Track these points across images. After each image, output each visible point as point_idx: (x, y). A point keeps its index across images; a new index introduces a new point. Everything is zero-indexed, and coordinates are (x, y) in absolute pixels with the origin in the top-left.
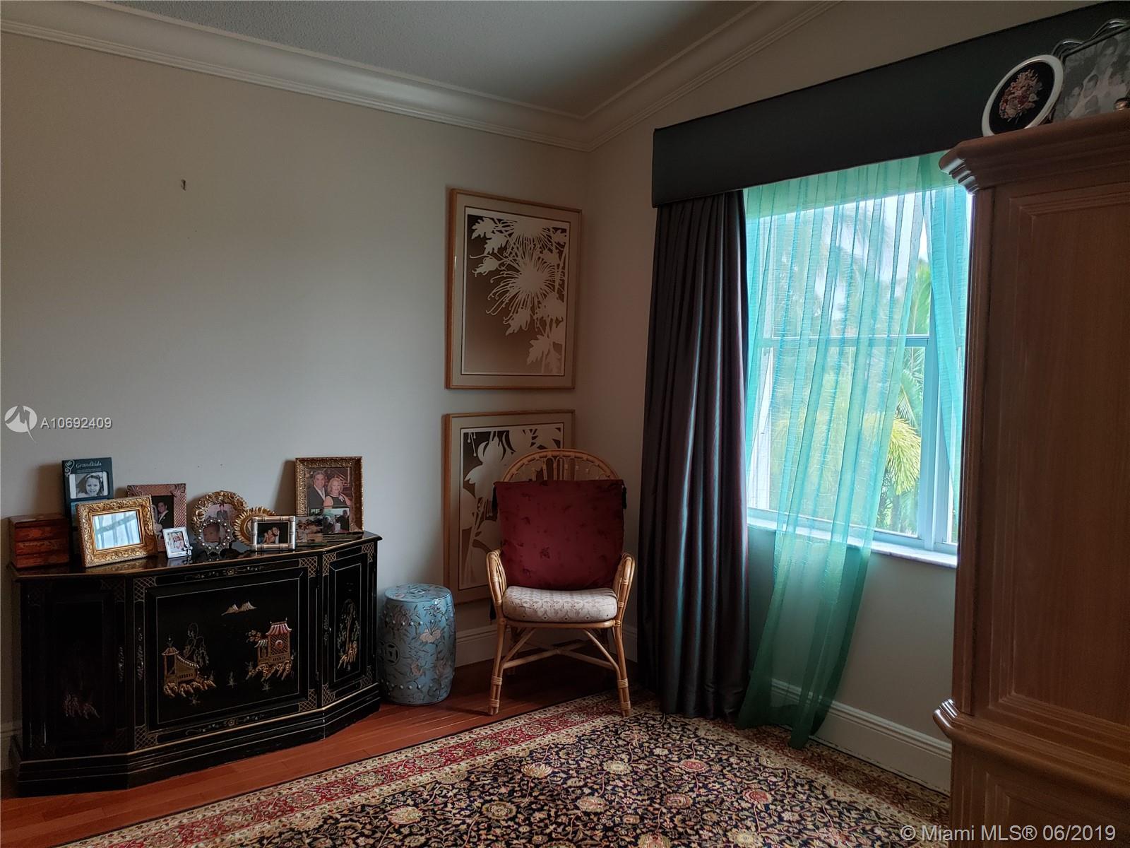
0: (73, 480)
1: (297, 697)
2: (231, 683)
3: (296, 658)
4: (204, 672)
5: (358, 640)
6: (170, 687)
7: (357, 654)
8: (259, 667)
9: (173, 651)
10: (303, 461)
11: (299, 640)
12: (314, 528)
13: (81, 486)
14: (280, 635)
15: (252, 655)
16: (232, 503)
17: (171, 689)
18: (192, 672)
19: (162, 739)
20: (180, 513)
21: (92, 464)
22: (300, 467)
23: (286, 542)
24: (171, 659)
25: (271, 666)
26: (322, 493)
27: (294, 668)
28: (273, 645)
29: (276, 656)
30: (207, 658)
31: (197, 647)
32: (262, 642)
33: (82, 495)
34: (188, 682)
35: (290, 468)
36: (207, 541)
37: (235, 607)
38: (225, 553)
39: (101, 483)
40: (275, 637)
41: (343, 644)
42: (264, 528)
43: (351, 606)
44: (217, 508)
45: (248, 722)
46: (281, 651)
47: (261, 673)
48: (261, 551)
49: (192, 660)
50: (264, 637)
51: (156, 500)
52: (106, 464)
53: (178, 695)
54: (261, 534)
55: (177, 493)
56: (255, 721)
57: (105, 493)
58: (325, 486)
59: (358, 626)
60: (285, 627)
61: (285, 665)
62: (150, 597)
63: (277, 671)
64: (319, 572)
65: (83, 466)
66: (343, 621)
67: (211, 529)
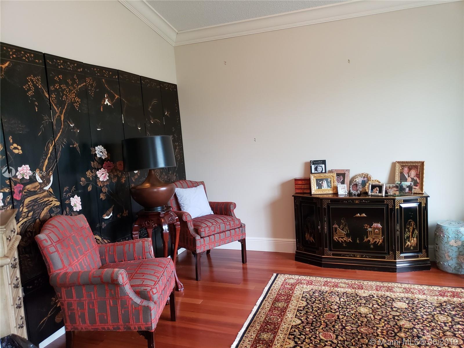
1: (385, 254)
2: (358, 241)
3: (384, 238)
4: (347, 235)
5: (417, 237)
6: (336, 238)
7: (417, 243)
8: (369, 238)
9: (336, 226)
10: (399, 162)
11: (387, 232)
12: (395, 189)
13: (316, 169)
14: (377, 228)
15: (366, 233)
17: (336, 239)
18: (343, 234)
19: (333, 255)
21: (319, 162)
22: (397, 165)
23: (381, 193)
24: (336, 228)
25: (374, 239)
27: (383, 241)
28: (374, 231)
29: (376, 236)
30: (348, 231)
31: (345, 226)
32: (370, 229)
34: (342, 238)
35: (394, 165)
36: (353, 190)
37: (359, 214)
38: (359, 195)
39: (322, 168)
40: (375, 229)
41: (408, 238)
42: (373, 187)
43: (413, 223)
45: (364, 257)
46: (378, 234)
47: (369, 241)
49: (343, 231)
50: (370, 227)
52: (324, 162)
53: (339, 241)
54: (372, 189)
55: (347, 173)
56: (367, 258)
57: (324, 171)
58: (408, 173)
59: (416, 232)
60: (379, 225)
61: (380, 240)
62: (328, 206)
63: (376, 242)
64: (393, 206)
66: (408, 228)
67: (355, 186)
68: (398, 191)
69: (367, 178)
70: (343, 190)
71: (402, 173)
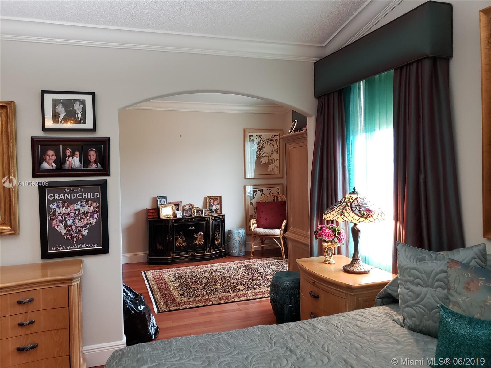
0: (159, 200)
1: (205, 250)
2: (190, 245)
3: (204, 241)
4: (184, 242)
5: (220, 239)
6: (177, 244)
7: (220, 242)
8: (196, 242)
9: (177, 236)
10: (208, 197)
11: (206, 236)
12: (209, 212)
13: (161, 202)
14: (201, 235)
15: (194, 239)
16: (192, 206)
17: (177, 245)
18: (182, 241)
19: (175, 256)
20: (180, 208)
21: (163, 197)
22: (208, 198)
23: (202, 214)
24: (177, 238)
25: (199, 242)
26: (213, 204)
27: (204, 243)
28: (199, 237)
29: (200, 240)
30: (185, 239)
31: (183, 236)
32: (197, 236)
33: (161, 204)
34: (181, 244)
35: (206, 198)
36: (185, 214)
37: (191, 228)
38: (189, 216)
39: (164, 201)
40: (200, 235)
41: (216, 239)
42: (198, 211)
43: (218, 230)
44: (189, 207)
45: (194, 254)
46: (201, 239)
47: (196, 243)
48: (197, 216)
49: (182, 239)
50: (197, 235)
51: (175, 205)
52: (165, 197)
53: (179, 246)
54: (197, 213)
55: (180, 204)
56: (195, 254)
57: (165, 203)
58: (213, 203)
59: (220, 235)
60: (202, 233)
61: (202, 242)
62: (173, 225)
63: (200, 243)
64: (209, 221)
65: (161, 198)
66: (216, 234)
67: (187, 211)
68: (210, 212)
69: (192, 207)
70: (179, 214)
71: (210, 203)
